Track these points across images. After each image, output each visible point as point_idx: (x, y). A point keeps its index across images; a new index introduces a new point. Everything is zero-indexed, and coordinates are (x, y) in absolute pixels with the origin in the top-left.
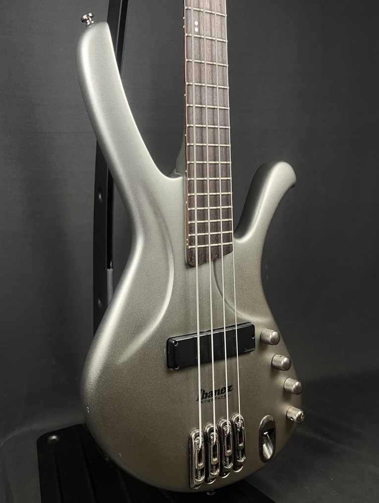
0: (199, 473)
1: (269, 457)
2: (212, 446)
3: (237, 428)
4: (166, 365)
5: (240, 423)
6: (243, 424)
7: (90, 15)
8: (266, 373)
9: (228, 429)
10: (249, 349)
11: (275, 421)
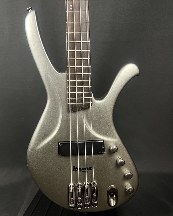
0: (72, 202)
1: (113, 205)
2: (78, 192)
3: (92, 187)
4: (58, 153)
5: (94, 186)
6: (96, 186)
7: (30, 8)
8: (113, 165)
9: (87, 187)
10: (100, 152)
11: (118, 189)
